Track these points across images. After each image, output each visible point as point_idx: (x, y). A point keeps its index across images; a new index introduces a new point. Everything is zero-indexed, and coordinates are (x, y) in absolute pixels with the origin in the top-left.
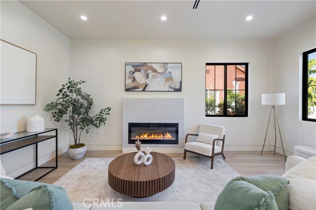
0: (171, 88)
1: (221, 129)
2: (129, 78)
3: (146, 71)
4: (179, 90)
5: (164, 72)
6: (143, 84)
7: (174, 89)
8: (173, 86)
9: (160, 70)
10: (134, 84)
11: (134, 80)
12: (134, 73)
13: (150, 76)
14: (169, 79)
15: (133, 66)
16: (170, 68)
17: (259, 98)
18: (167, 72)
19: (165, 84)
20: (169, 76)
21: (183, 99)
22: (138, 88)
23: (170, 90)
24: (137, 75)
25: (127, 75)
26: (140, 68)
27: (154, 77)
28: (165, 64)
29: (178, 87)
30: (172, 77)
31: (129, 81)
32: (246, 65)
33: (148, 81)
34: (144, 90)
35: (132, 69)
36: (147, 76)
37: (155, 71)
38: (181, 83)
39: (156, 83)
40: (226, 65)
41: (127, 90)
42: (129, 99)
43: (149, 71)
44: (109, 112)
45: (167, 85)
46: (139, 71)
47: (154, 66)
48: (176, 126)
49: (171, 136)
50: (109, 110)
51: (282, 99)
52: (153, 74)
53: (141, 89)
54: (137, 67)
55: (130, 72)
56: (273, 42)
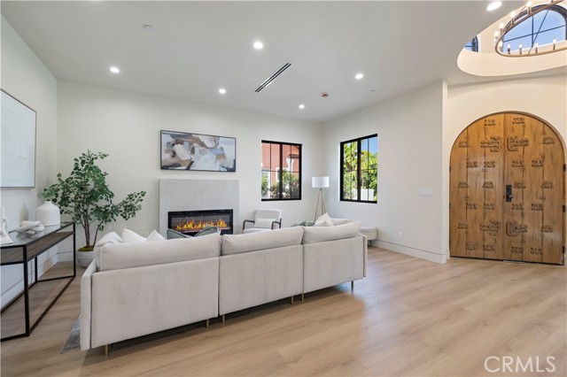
0: (223, 167)
1: (277, 213)
2: (167, 152)
3: (191, 144)
4: (233, 170)
5: (215, 148)
6: (188, 160)
7: (226, 168)
8: (226, 165)
9: (209, 144)
10: (174, 161)
11: (174, 154)
12: (173, 145)
13: (197, 150)
14: (221, 156)
15: (173, 136)
16: (222, 143)
18: (219, 147)
19: (215, 162)
20: (221, 152)
21: (237, 182)
22: (180, 166)
23: (222, 169)
24: (178, 148)
25: (164, 148)
26: (182, 139)
27: (201, 153)
28: (215, 138)
29: (231, 166)
30: (224, 154)
31: (167, 157)
32: (300, 146)
34: (188, 169)
35: (171, 140)
36: (193, 151)
37: (202, 145)
38: (235, 161)
39: (205, 161)
40: (281, 144)
41: (164, 168)
42: (168, 180)
43: (195, 144)
44: (142, 198)
45: (218, 163)
46: (182, 143)
47: (202, 139)
48: (230, 212)
49: (224, 225)
50: (143, 195)
51: (326, 183)
52: (201, 148)
53: (185, 168)
54: (179, 138)
55: (168, 143)
56: (322, 126)
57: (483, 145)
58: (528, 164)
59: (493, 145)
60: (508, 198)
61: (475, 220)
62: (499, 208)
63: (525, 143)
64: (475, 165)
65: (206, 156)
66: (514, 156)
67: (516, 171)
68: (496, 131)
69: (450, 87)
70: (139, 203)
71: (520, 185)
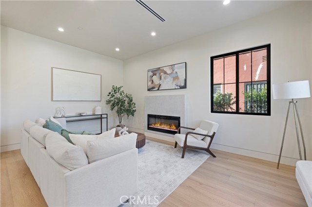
0: (177, 86)
2: (150, 81)
3: (160, 74)
4: (185, 87)
5: (172, 73)
6: (158, 84)
7: (179, 86)
8: (179, 84)
9: (169, 72)
10: (152, 86)
12: (152, 77)
13: (162, 77)
14: (176, 78)
15: (152, 72)
16: (176, 68)
18: (174, 72)
19: (172, 83)
21: (184, 95)
23: (177, 88)
24: (154, 78)
25: (149, 79)
26: (156, 72)
27: (165, 78)
28: (172, 66)
29: (183, 84)
30: (177, 76)
31: (150, 83)
33: (161, 82)
34: (158, 90)
35: (152, 74)
36: (161, 78)
37: (165, 73)
38: (186, 80)
39: (166, 83)
40: (237, 54)
41: (149, 90)
43: (162, 74)
45: (174, 83)
46: (155, 75)
47: (165, 69)
48: (178, 119)
49: (175, 128)
52: (164, 75)
53: (156, 89)
54: (155, 72)
55: (150, 76)
65: (168, 80)
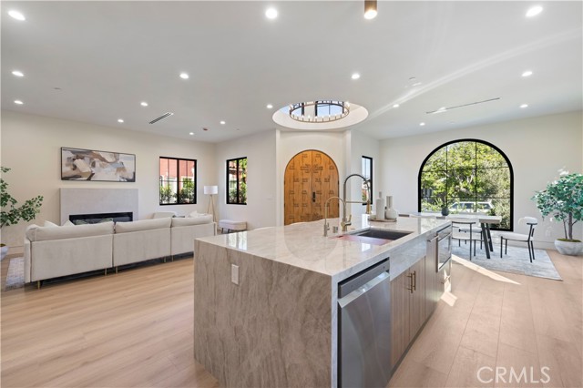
0: (123, 178)
2: (67, 165)
3: (91, 159)
4: (133, 180)
5: (115, 162)
6: (88, 173)
7: (126, 179)
8: (126, 176)
9: (109, 159)
10: (75, 173)
11: (75, 168)
12: (74, 160)
13: (97, 164)
14: (121, 169)
15: (73, 152)
16: (122, 159)
17: (203, 189)
18: (119, 162)
19: (116, 174)
20: (121, 166)
21: (137, 190)
22: (81, 177)
23: (122, 180)
24: (79, 162)
25: (64, 162)
26: (83, 155)
27: (102, 166)
28: (116, 155)
29: (131, 177)
30: (124, 167)
31: (67, 169)
32: (195, 161)
33: (94, 170)
34: (89, 179)
35: (72, 155)
36: (93, 165)
37: (103, 160)
38: (134, 174)
39: (103, 173)
40: (178, 159)
41: (64, 179)
42: (69, 189)
43: (95, 159)
44: (41, 202)
45: (119, 175)
46: (82, 158)
47: (102, 155)
48: (129, 215)
50: (41, 200)
51: (215, 190)
52: (101, 163)
53: (85, 178)
54: (79, 154)
55: (69, 158)
56: (214, 147)
57: (302, 168)
58: (323, 180)
59: (306, 168)
60: (314, 201)
61: (298, 214)
62: (310, 206)
63: (321, 168)
64: (297, 180)
65: (107, 169)
66: (316, 175)
67: (317, 184)
68: (308, 161)
69: (282, 132)
70: (38, 208)
71: (320, 193)
